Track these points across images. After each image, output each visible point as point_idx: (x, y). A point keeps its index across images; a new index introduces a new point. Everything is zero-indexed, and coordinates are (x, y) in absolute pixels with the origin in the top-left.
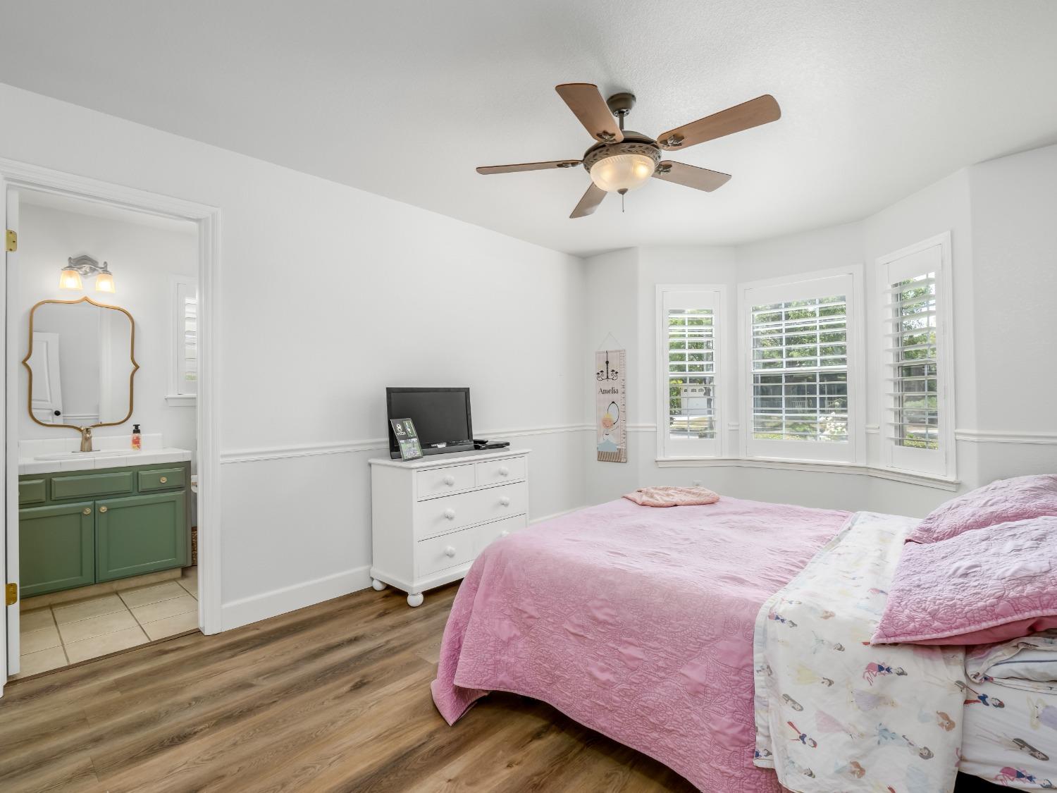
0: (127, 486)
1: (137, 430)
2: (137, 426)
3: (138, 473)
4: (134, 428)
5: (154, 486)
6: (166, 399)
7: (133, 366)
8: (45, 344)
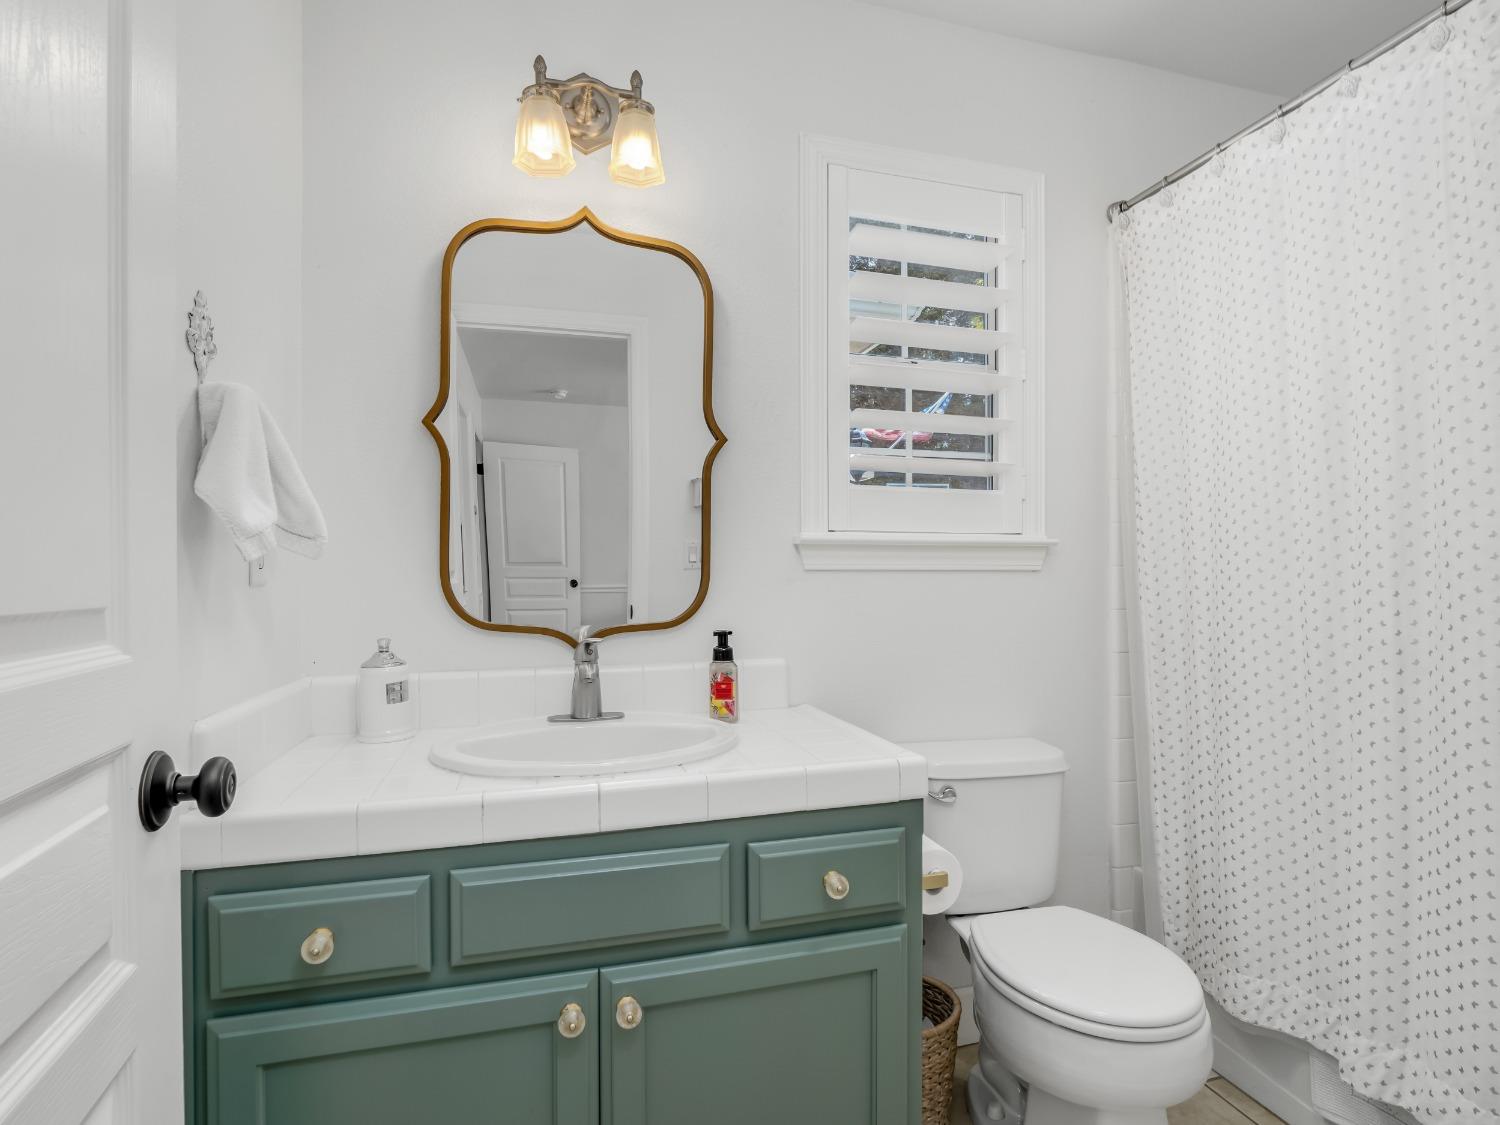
0: (710, 909)
1: (723, 654)
2: (723, 637)
3: (747, 850)
4: (715, 642)
5: (805, 908)
6: (796, 547)
7: (712, 442)
8: (561, 469)
